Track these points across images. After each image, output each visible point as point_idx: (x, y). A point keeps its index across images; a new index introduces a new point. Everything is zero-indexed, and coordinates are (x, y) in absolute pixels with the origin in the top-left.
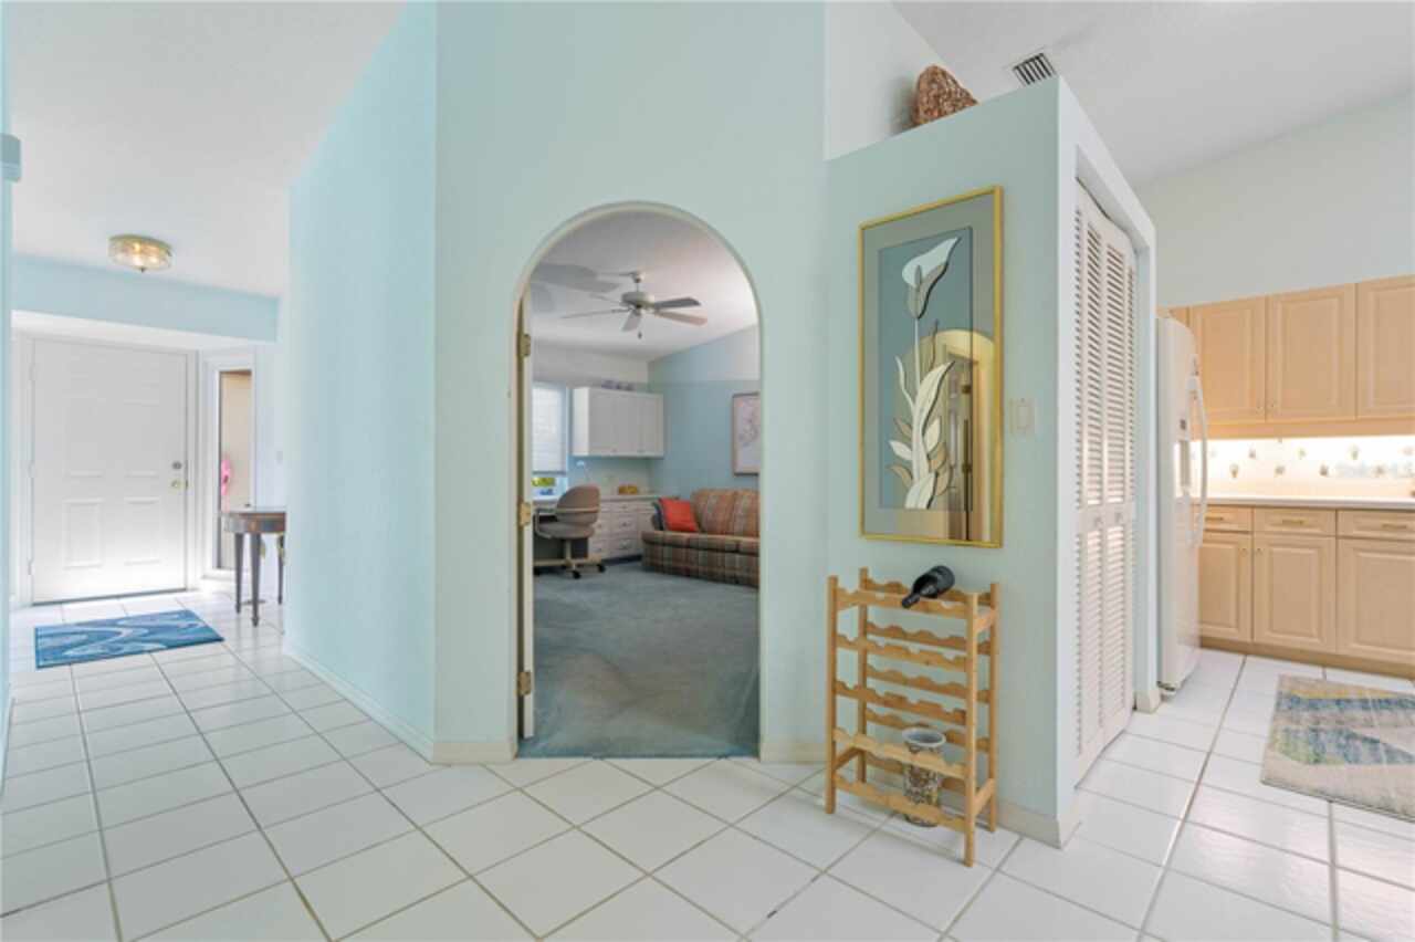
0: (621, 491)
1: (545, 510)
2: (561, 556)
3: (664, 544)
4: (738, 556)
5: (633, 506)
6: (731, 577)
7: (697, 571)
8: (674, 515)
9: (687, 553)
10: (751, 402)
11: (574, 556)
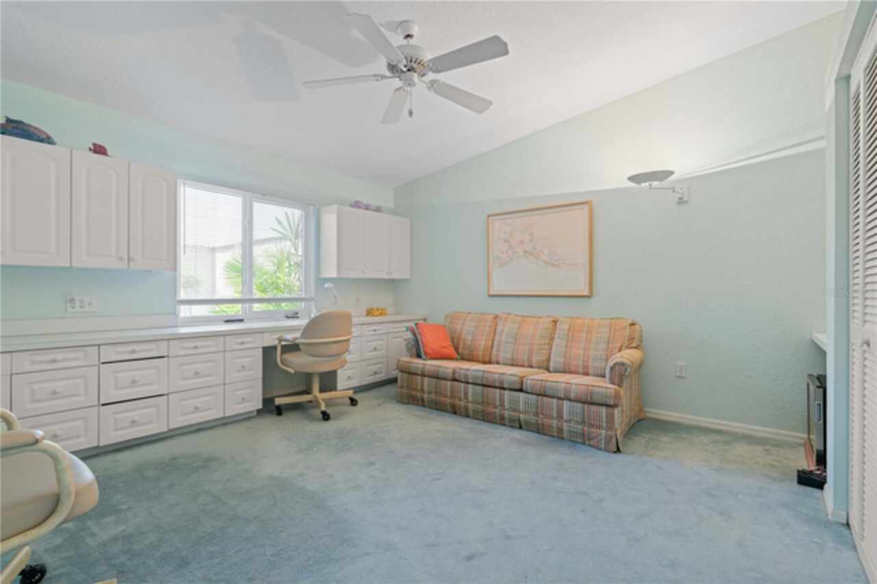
0: (369, 313)
1: (286, 340)
2: (307, 391)
3: (423, 375)
4: (522, 395)
5: (383, 329)
6: (512, 420)
7: (466, 409)
8: (431, 342)
9: (452, 386)
10: (508, 221)
11: (322, 390)
